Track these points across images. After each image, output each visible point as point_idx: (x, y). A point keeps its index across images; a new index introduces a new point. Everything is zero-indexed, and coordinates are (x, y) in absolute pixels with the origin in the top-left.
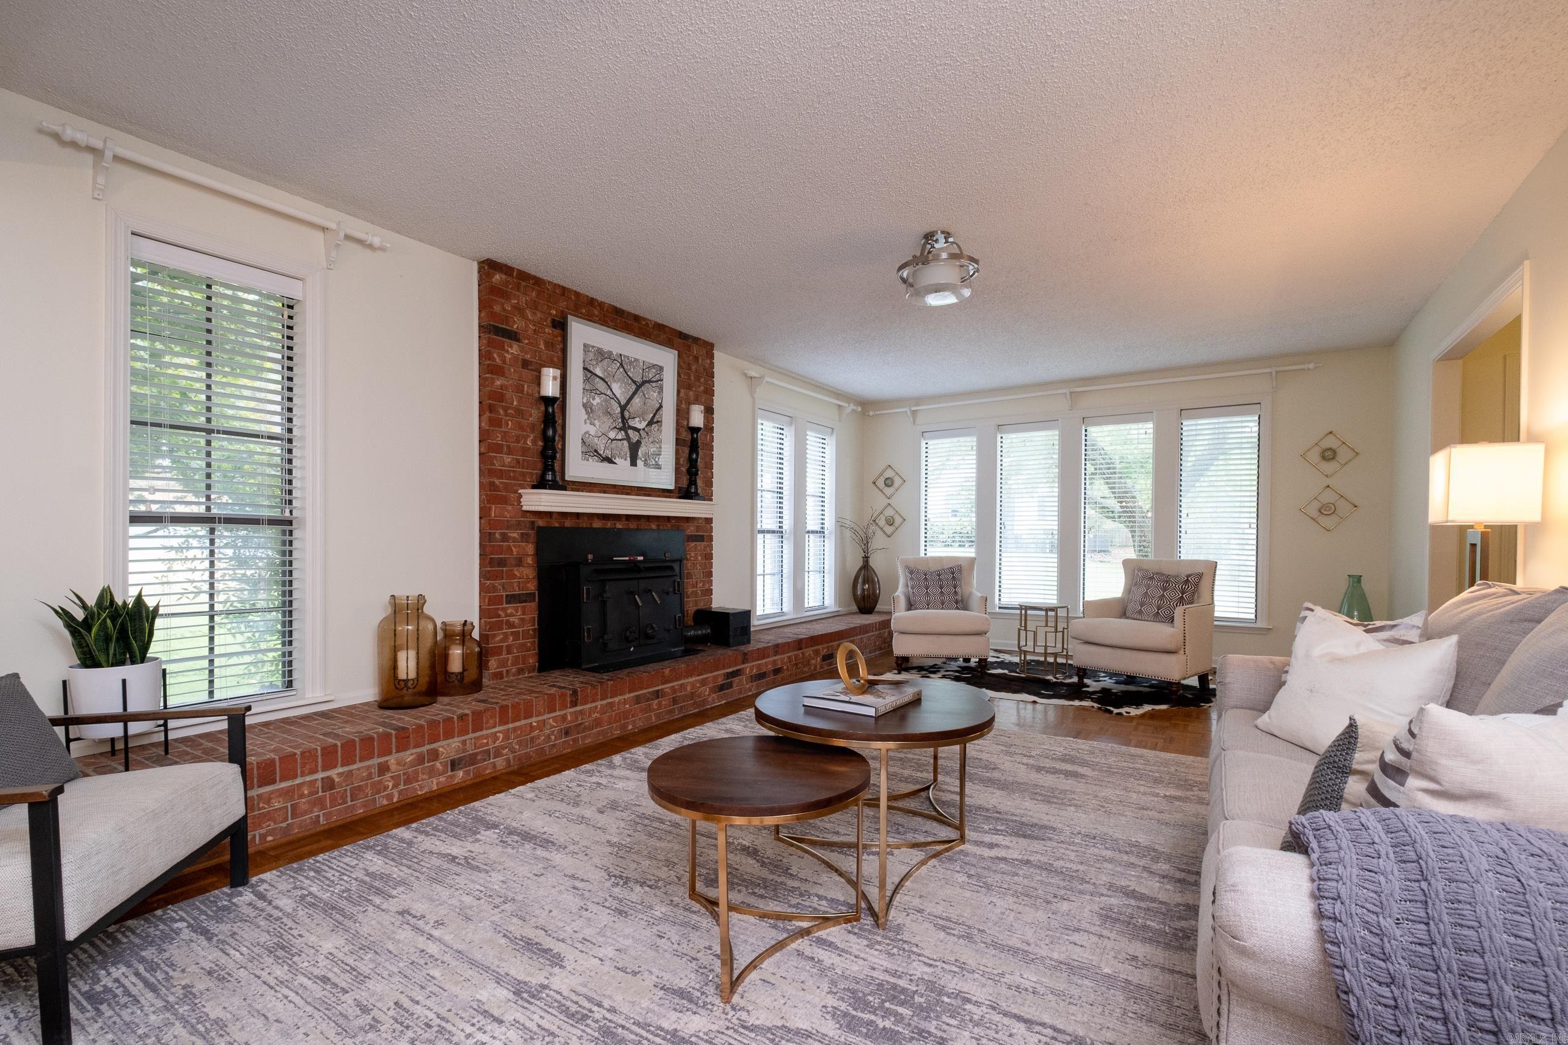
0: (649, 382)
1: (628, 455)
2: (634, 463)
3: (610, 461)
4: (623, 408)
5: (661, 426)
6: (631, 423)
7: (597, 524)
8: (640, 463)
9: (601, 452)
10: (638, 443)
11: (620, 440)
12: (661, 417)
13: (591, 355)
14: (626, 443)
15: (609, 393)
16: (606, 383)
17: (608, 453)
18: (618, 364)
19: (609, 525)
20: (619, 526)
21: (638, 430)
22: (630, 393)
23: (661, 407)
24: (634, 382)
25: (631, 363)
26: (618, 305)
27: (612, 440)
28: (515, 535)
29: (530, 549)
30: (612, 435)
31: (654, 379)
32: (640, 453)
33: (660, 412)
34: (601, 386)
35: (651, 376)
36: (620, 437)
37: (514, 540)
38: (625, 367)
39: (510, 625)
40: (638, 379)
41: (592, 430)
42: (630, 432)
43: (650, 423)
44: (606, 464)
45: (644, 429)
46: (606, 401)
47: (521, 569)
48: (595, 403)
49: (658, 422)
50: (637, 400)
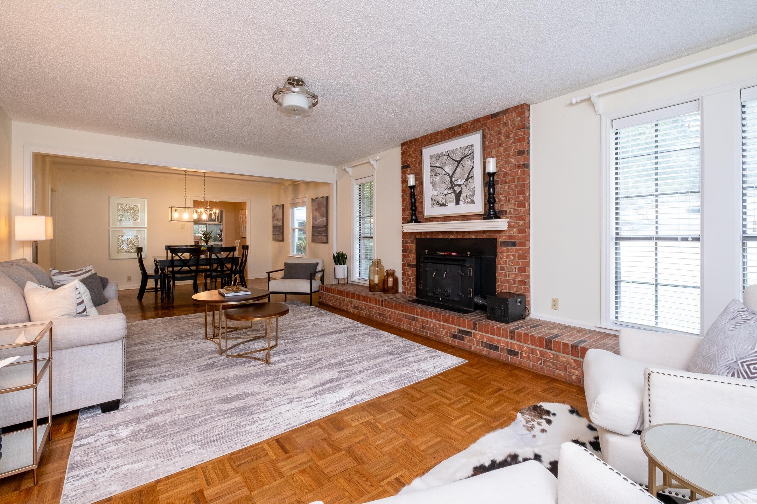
0: (465, 157)
1: (455, 200)
2: (457, 203)
3: (444, 205)
4: (451, 177)
5: (474, 178)
6: (456, 183)
7: (441, 236)
8: (461, 203)
9: (440, 202)
10: (461, 192)
11: (450, 193)
12: (473, 174)
13: (434, 159)
14: (453, 194)
15: (444, 172)
16: (442, 168)
17: (444, 202)
18: (447, 156)
19: (447, 237)
20: (452, 237)
21: (460, 185)
22: (455, 168)
23: (473, 167)
24: (456, 161)
25: (453, 152)
26: (450, 126)
27: (446, 195)
28: (409, 241)
29: (414, 246)
30: (446, 192)
31: (468, 154)
32: (461, 198)
33: (473, 171)
34: (439, 171)
35: (466, 153)
36: (450, 192)
37: (409, 243)
38: (451, 156)
39: (408, 275)
40: (459, 158)
41: (436, 193)
42: (456, 188)
43: (467, 179)
44: (443, 207)
45: (463, 184)
46: (442, 177)
47: (412, 254)
48: (436, 180)
49: (472, 177)
50: (459, 170)
